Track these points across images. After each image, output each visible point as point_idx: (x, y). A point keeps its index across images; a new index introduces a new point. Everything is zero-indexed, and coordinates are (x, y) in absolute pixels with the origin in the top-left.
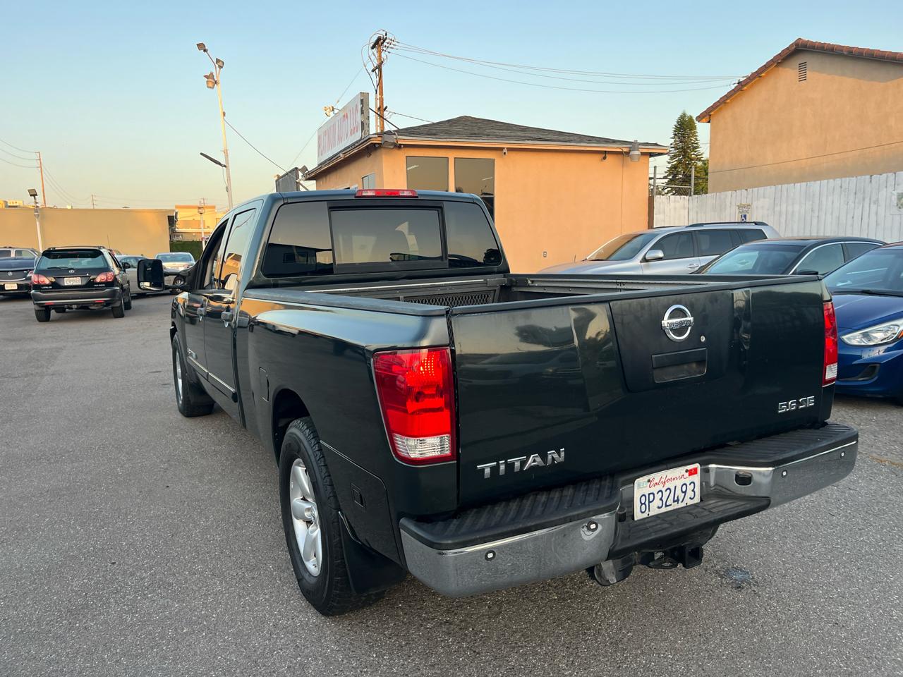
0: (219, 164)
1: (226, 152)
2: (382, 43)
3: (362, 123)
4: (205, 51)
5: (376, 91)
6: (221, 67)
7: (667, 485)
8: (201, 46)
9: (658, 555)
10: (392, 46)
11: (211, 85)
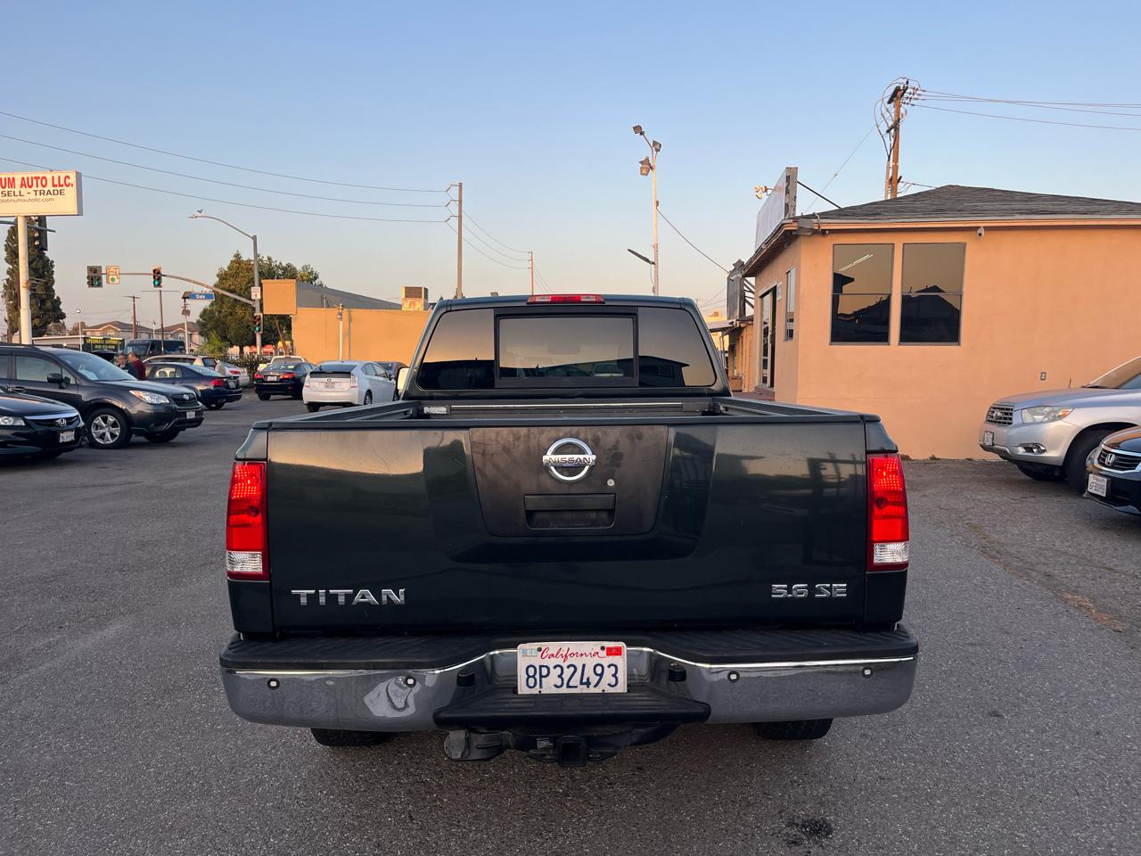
0: (647, 260)
1: (656, 247)
2: (902, 95)
3: (787, 205)
4: (642, 133)
5: (889, 157)
6: (658, 150)
7: (570, 661)
8: (638, 129)
9: (543, 744)
10: (916, 96)
11: (644, 172)
